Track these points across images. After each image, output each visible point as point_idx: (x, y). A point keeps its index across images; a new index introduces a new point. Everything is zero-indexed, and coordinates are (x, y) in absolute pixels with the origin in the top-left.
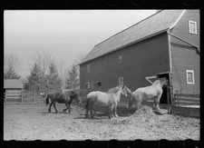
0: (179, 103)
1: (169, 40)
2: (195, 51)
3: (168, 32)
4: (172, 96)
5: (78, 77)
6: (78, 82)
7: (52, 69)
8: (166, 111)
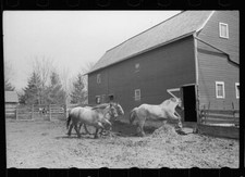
0: (206, 121)
1: (196, 45)
2: (226, 59)
3: (195, 35)
4: (198, 113)
5: (86, 89)
6: (85, 96)
7: (54, 79)
8: (191, 130)
